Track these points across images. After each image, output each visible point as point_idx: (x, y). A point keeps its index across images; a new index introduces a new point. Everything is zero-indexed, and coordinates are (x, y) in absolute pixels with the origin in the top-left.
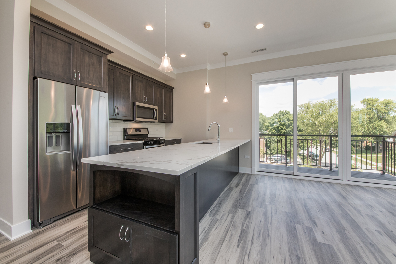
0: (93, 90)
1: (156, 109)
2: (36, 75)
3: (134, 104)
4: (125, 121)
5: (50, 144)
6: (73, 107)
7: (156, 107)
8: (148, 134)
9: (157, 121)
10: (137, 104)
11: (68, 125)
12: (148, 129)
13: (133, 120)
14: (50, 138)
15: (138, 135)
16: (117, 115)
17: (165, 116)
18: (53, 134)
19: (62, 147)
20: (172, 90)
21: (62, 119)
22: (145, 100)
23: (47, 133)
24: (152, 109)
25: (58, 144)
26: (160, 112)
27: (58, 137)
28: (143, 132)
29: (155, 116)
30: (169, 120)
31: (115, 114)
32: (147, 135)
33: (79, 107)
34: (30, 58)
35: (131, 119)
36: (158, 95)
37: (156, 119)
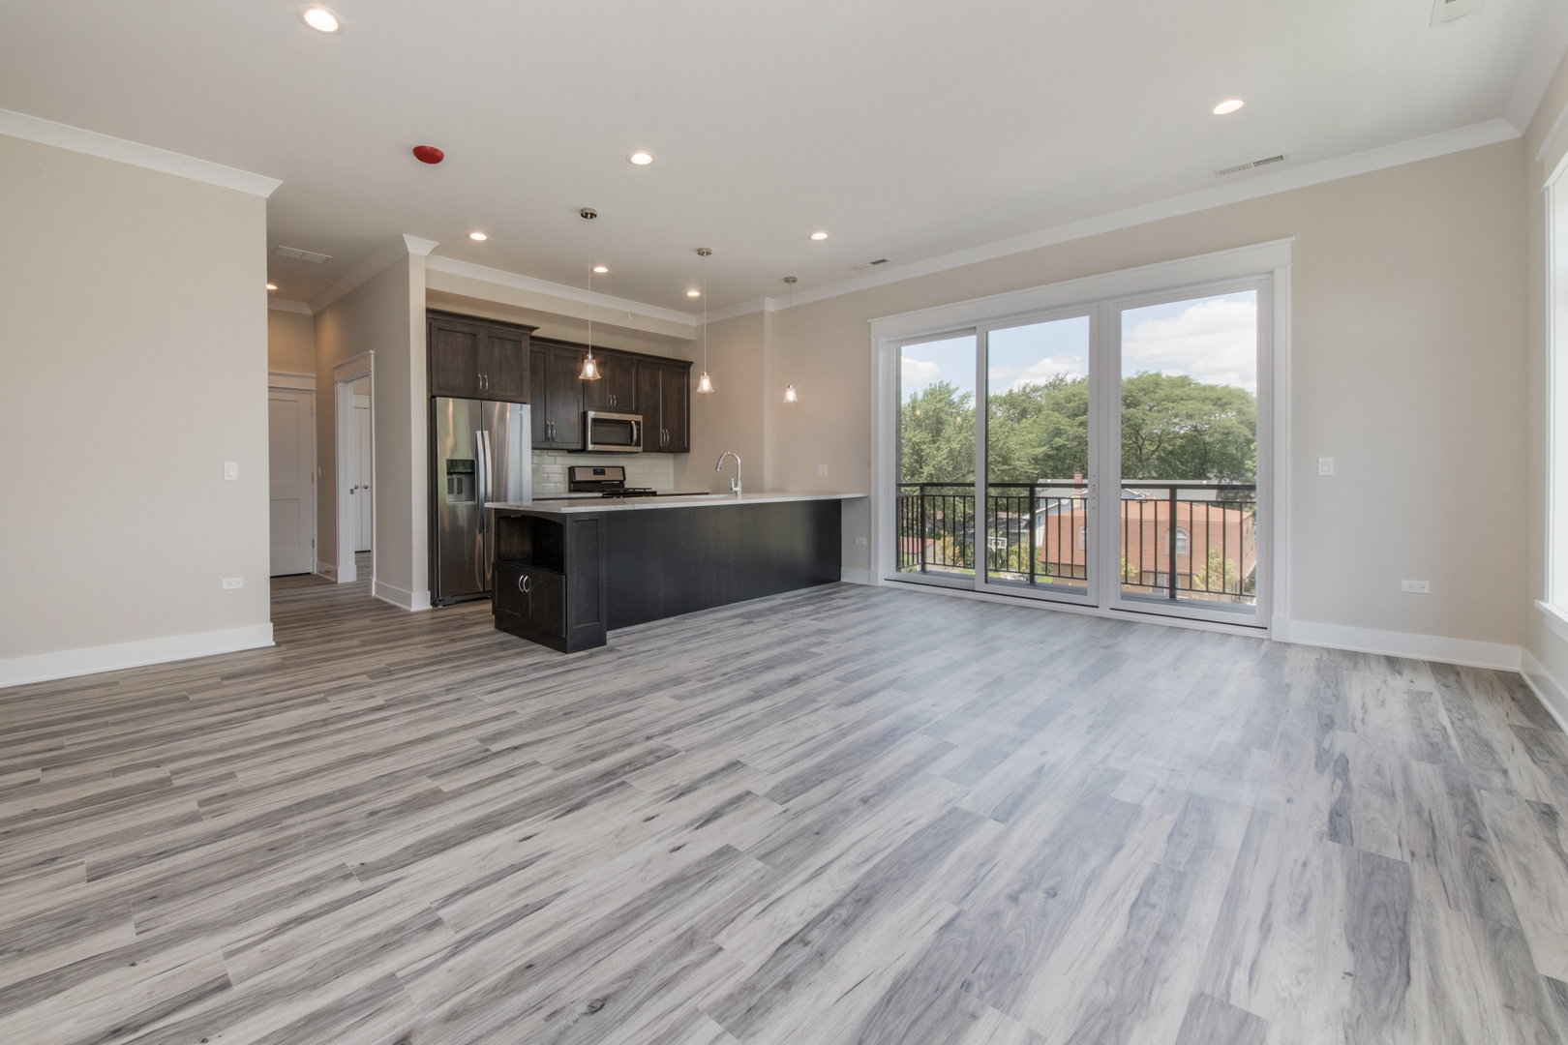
0: (509, 404)
1: (638, 423)
2: (434, 393)
3: (584, 415)
4: (570, 451)
5: (451, 491)
6: (479, 433)
7: (639, 418)
8: (625, 479)
9: (640, 449)
10: (591, 414)
11: (473, 461)
12: (623, 468)
13: (583, 450)
14: (450, 482)
15: (599, 482)
16: (551, 440)
17: (665, 436)
18: (454, 476)
19: (464, 496)
20: (689, 369)
21: (464, 454)
22: (613, 402)
23: (448, 473)
24: (628, 423)
25: (460, 491)
26: (651, 427)
27: (460, 480)
28: (609, 476)
29: (635, 438)
30: (679, 445)
31: (547, 439)
32: (622, 482)
33: (486, 433)
34: (427, 369)
35: (579, 446)
36: (646, 386)
37: (638, 444)
